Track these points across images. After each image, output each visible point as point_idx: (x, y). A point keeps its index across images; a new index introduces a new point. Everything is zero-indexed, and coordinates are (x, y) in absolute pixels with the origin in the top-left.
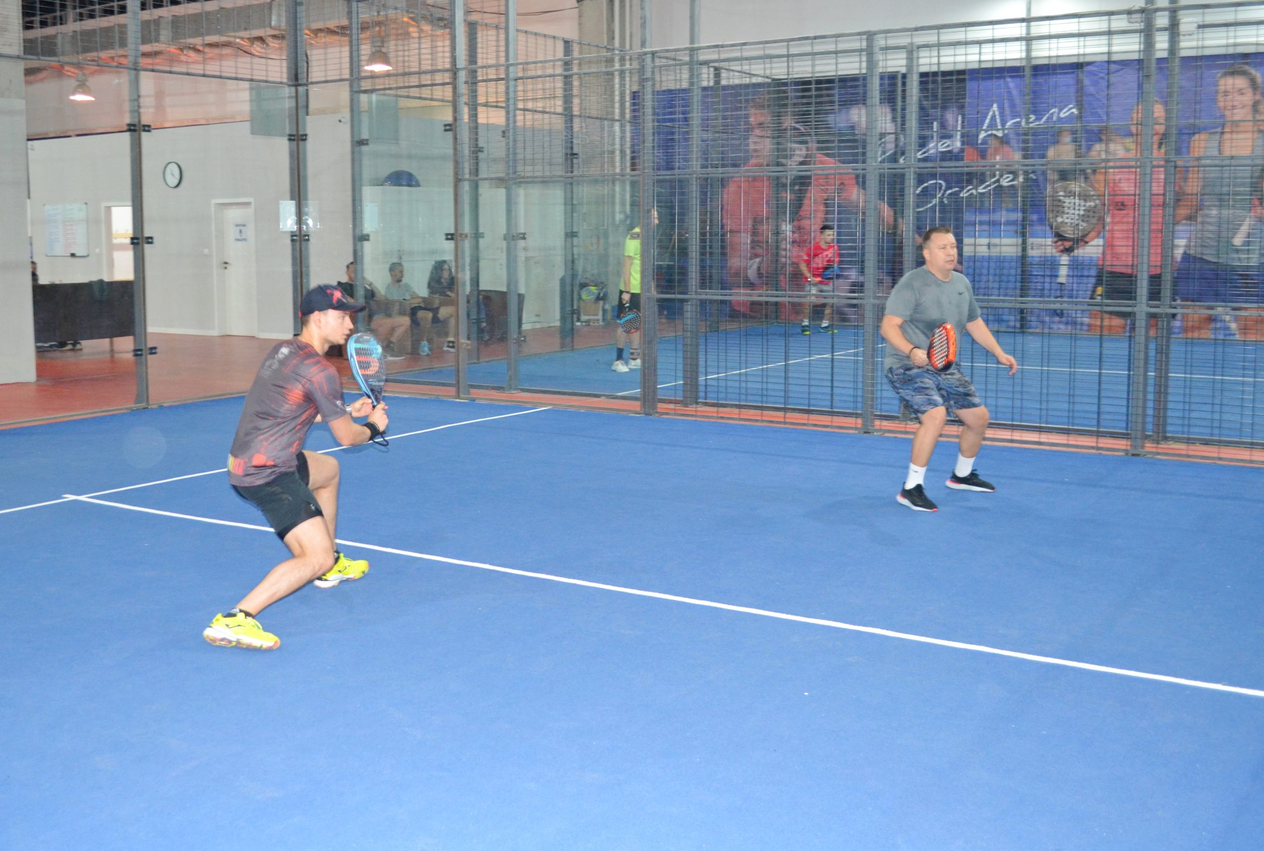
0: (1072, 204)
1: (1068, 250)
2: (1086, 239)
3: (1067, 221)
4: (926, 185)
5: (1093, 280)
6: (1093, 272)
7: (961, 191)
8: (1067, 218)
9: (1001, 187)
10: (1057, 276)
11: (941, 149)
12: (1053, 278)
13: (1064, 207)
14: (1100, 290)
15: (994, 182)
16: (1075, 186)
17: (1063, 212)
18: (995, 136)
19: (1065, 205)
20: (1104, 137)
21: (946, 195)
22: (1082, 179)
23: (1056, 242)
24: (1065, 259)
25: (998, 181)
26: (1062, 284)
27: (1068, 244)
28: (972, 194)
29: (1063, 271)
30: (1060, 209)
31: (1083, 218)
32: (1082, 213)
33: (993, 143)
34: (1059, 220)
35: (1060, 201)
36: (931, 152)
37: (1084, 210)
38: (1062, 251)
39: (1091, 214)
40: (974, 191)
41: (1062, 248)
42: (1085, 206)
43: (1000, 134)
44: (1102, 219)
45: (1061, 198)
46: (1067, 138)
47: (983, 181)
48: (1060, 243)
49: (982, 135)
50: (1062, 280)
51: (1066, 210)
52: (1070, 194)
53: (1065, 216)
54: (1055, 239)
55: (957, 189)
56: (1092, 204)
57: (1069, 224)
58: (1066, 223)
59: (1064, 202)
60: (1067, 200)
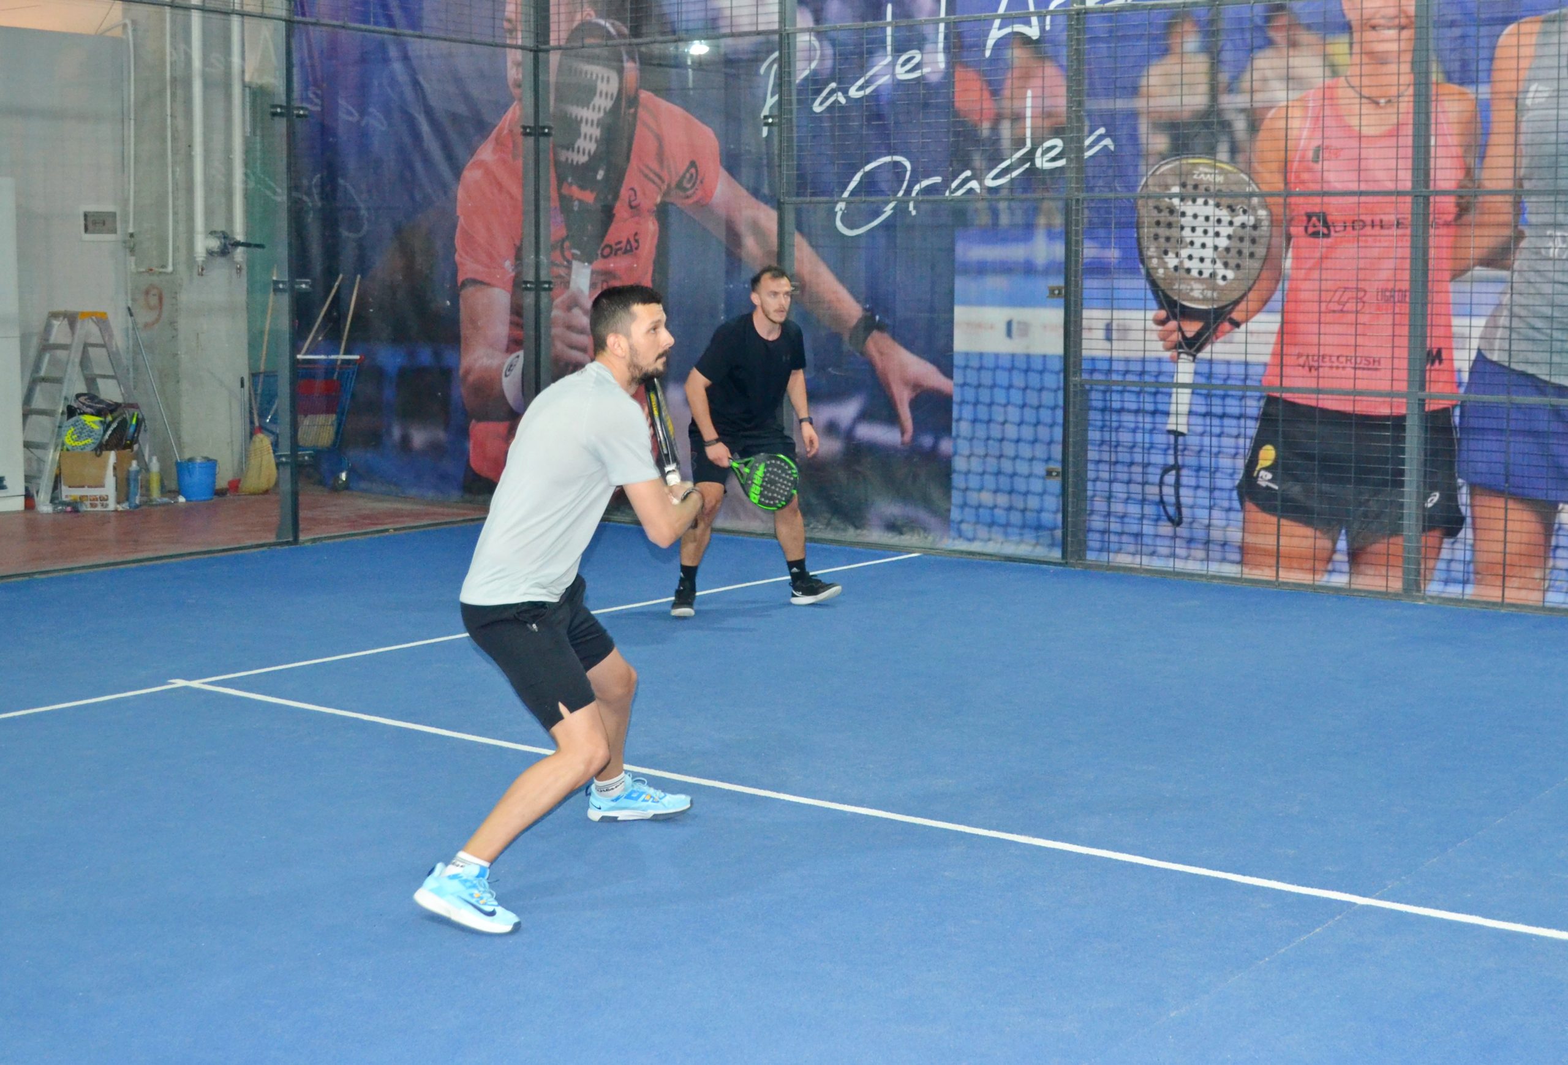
0: (1201, 219)
1: (1192, 345)
2: (1235, 315)
3: (1187, 264)
4: (868, 168)
5: (1252, 428)
6: (1254, 407)
7: (946, 183)
8: (1190, 257)
9: (1033, 171)
10: (1167, 414)
11: (902, 74)
12: (1159, 419)
13: (1182, 228)
14: (1268, 455)
15: (1022, 160)
16: (1204, 171)
17: (1181, 241)
18: (1026, 40)
19: (1184, 221)
20: (1279, 37)
21: (914, 194)
22: (1223, 154)
23: (1162, 322)
24: (1185, 370)
25: (1030, 157)
26: (1177, 434)
27: (1192, 328)
28: (971, 190)
29: (1182, 400)
30: (1174, 232)
31: (1226, 256)
32: (1223, 242)
33: (1017, 55)
34: (1172, 261)
35: (1172, 211)
36: (884, 80)
37: (1229, 237)
38: (1177, 346)
39: (1246, 248)
40: (974, 184)
41: (1176, 337)
42: (1231, 223)
43: (1033, 32)
44: (1271, 261)
45: (1176, 201)
46: (1191, 42)
47: (995, 158)
48: (1173, 324)
49: (996, 34)
50: (1180, 423)
51: (1187, 232)
52: (1193, 191)
53: (1184, 253)
54: (1163, 314)
55: (937, 179)
56: (1251, 220)
57: (1194, 273)
58: (1188, 271)
59: (1183, 214)
60: (1189, 208)
